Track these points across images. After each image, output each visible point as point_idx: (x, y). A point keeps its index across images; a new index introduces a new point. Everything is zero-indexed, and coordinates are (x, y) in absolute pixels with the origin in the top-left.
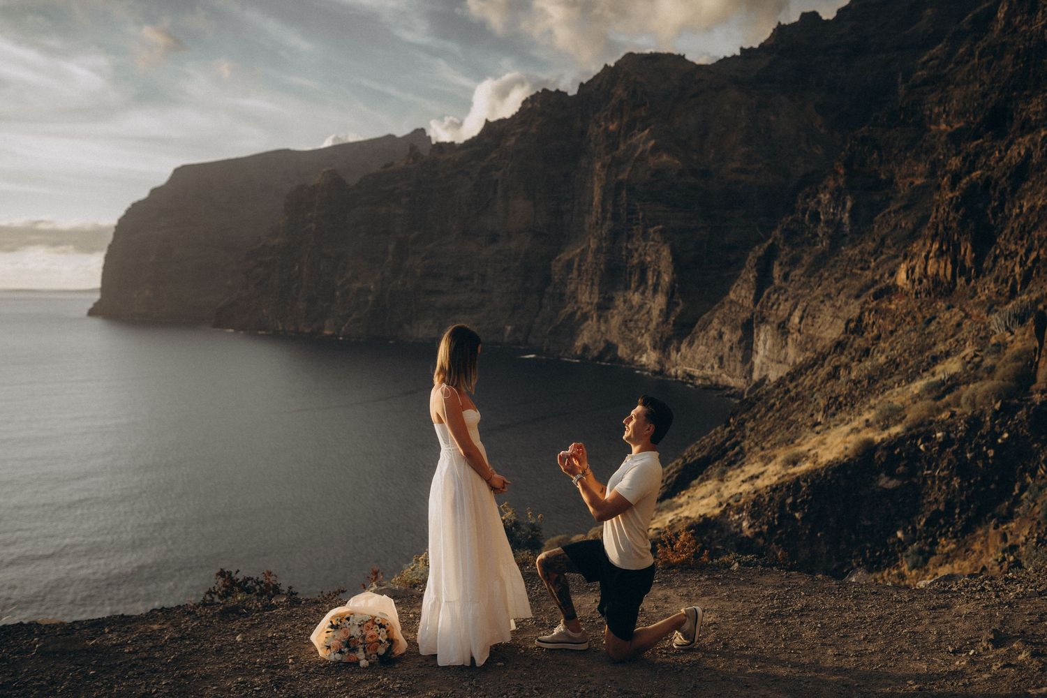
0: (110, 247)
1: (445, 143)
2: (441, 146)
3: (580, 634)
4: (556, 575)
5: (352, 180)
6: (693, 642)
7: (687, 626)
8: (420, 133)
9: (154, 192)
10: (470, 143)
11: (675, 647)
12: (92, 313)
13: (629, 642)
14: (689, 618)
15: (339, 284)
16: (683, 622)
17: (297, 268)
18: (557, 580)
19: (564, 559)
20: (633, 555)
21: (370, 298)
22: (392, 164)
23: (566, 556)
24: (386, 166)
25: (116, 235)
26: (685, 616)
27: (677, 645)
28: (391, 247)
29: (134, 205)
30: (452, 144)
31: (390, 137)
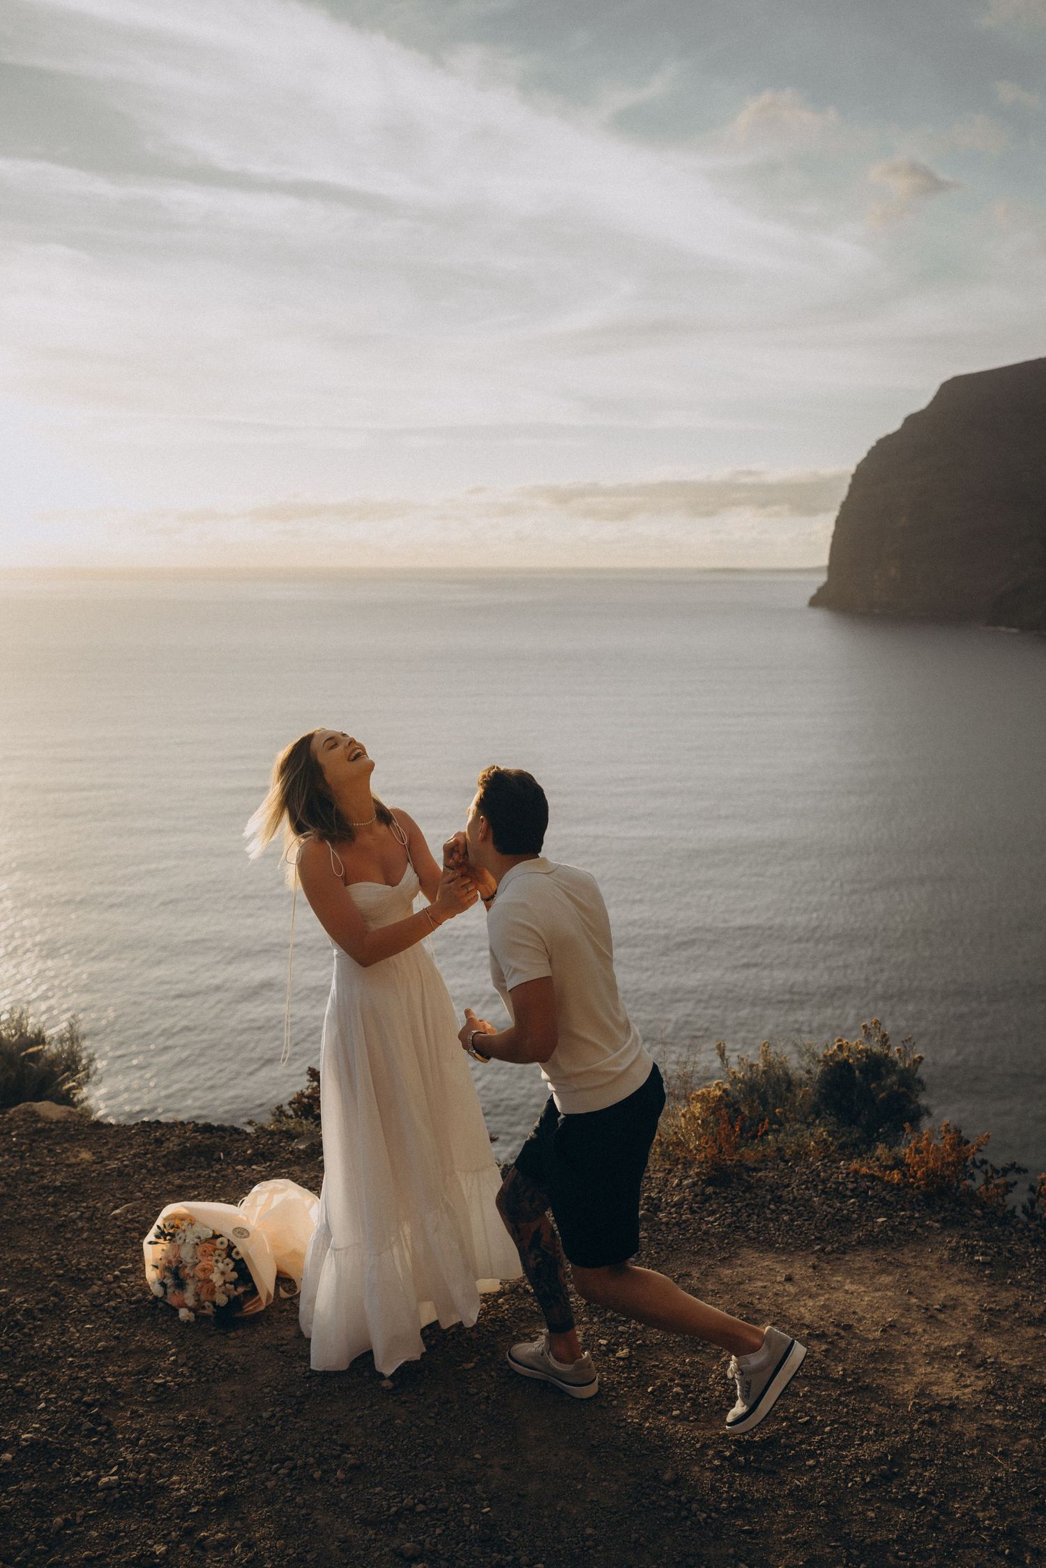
0: (844, 506)
12: (815, 602)
25: (853, 488)
29: (881, 442)
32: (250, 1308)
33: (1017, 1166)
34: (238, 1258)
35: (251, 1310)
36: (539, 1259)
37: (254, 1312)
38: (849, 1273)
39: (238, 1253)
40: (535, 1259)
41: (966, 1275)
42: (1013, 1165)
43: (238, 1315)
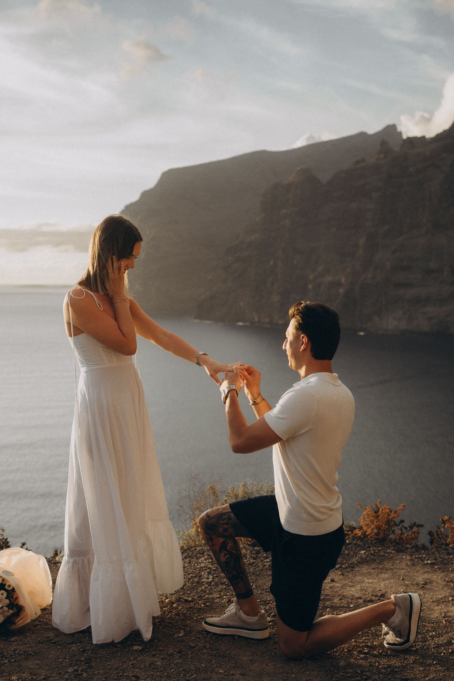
1: (415, 138)
2: (412, 141)
3: (256, 618)
4: (222, 540)
5: (324, 177)
6: (408, 640)
7: (396, 619)
8: (391, 130)
9: (145, 194)
10: (440, 137)
11: (386, 645)
13: (305, 634)
14: (400, 607)
15: (311, 277)
16: (393, 613)
17: (272, 263)
18: (223, 547)
19: (229, 518)
20: (305, 516)
21: (341, 291)
22: (363, 160)
23: (232, 515)
24: (358, 162)
26: (395, 604)
27: (388, 644)
28: (362, 241)
30: (423, 138)
31: (362, 135)
32: (20, 623)
33: (417, 524)
34: (10, 589)
35: (21, 624)
36: (228, 556)
37: (23, 624)
38: (363, 575)
39: (9, 586)
40: (225, 556)
41: (426, 570)
42: (415, 524)
43: (14, 627)
